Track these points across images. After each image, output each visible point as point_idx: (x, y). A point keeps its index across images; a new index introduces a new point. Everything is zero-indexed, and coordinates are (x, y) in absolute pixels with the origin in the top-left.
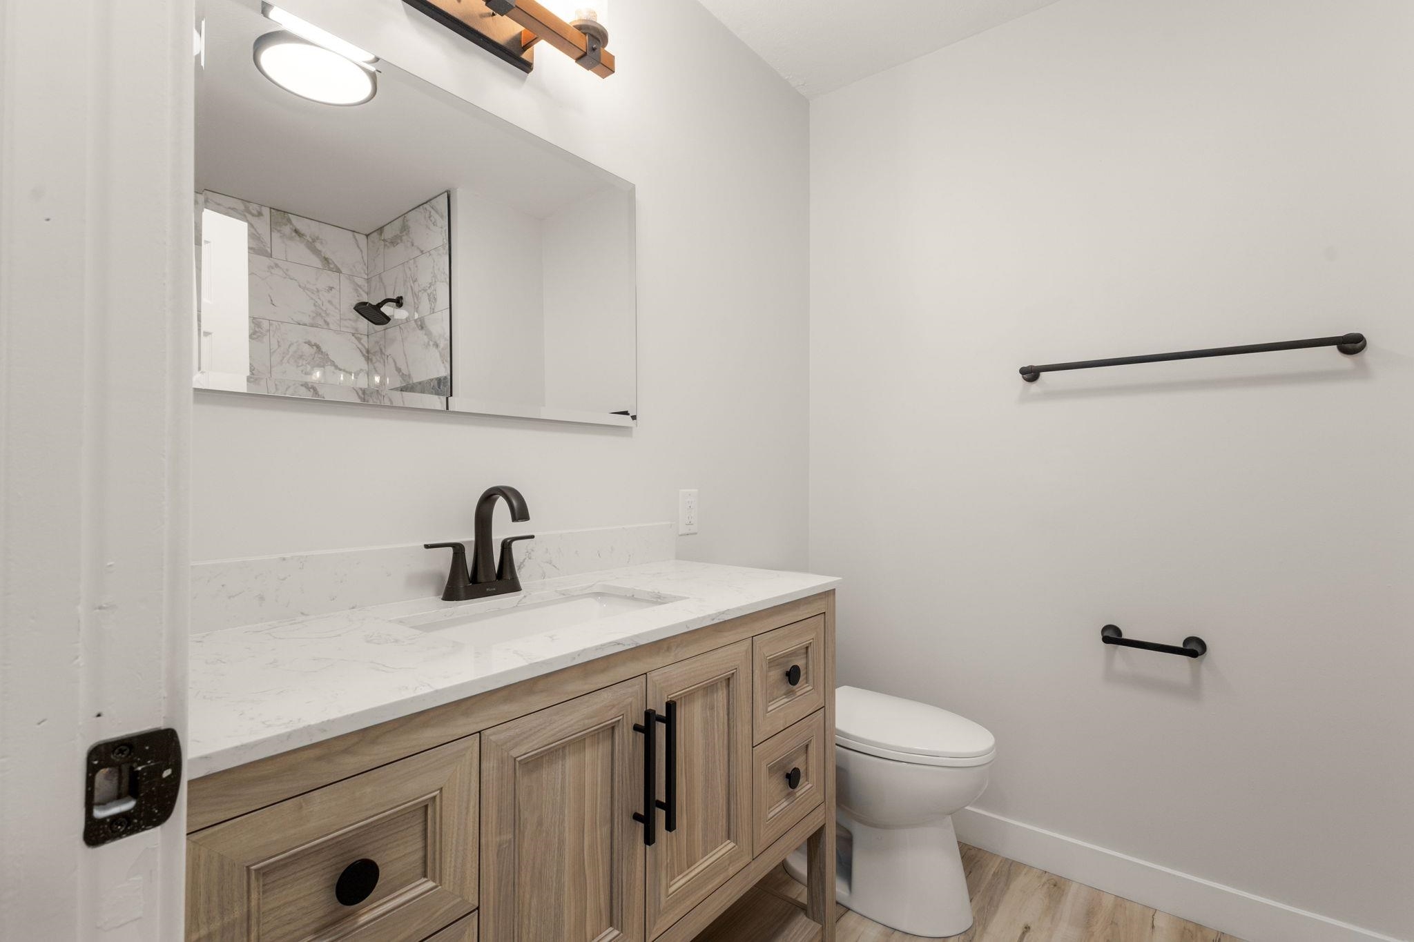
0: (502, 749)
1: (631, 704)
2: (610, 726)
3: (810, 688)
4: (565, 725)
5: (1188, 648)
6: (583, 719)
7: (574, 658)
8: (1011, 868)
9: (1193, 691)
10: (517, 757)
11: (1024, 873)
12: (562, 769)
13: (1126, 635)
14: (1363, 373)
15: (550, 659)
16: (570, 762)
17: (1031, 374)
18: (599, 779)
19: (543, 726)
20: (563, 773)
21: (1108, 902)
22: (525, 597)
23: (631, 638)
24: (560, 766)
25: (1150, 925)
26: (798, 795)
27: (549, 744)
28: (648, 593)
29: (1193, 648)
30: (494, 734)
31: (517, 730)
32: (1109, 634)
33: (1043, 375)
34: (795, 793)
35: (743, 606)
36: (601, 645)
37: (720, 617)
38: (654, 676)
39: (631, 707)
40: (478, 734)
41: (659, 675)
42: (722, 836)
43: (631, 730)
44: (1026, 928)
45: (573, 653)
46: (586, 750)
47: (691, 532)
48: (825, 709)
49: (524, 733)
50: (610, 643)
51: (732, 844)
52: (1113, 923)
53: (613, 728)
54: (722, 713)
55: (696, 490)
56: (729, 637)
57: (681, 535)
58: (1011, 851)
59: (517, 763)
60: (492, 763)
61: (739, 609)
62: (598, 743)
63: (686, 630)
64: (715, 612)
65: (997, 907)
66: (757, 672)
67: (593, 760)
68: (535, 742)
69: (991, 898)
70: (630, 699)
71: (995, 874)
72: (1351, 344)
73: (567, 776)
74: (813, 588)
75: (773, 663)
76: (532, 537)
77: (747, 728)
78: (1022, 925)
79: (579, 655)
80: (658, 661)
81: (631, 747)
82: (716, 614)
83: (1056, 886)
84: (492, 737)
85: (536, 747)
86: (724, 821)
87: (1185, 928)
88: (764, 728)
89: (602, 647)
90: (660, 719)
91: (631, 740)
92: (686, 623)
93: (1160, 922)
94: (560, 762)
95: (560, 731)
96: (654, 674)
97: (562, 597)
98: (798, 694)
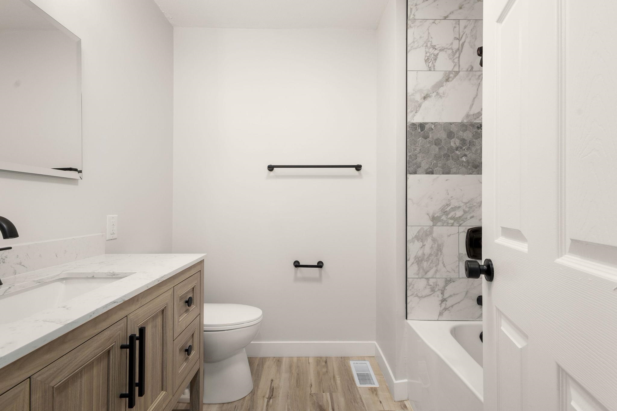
0: (45, 384)
1: (119, 334)
2: (107, 351)
3: (195, 306)
4: (84, 357)
5: (319, 265)
6: (94, 351)
7: (91, 316)
8: (263, 360)
9: (319, 280)
10: (55, 386)
11: (267, 360)
12: (80, 383)
13: (301, 263)
14: (360, 176)
15: (75, 320)
16: (85, 378)
17: (271, 168)
18: (101, 382)
19: (70, 362)
20: (81, 385)
21: (295, 360)
22: (10, 288)
23: (121, 298)
24: (79, 382)
25: (308, 363)
26: (190, 358)
27: (74, 372)
28: (105, 273)
29: (320, 265)
30: (40, 375)
31: (55, 369)
32: (297, 264)
33: (275, 169)
34: (189, 357)
35: (171, 272)
36: (106, 305)
37: (161, 280)
38: (131, 317)
39: (119, 336)
40: (29, 379)
41: (133, 316)
42: (159, 390)
43: (119, 349)
44: (272, 381)
45: (90, 313)
46: (94, 368)
47: (113, 238)
48: (200, 315)
49: (59, 369)
50: (111, 303)
51: (165, 392)
52: (298, 367)
53: (109, 352)
54: (160, 328)
55: (117, 215)
56: (165, 288)
57: (108, 240)
58: (262, 354)
59: (55, 389)
60: (38, 395)
61: (169, 274)
62: (101, 363)
63: (148, 288)
64: (159, 277)
65: (261, 377)
66: (175, 304)
67: (98, 372)
68: (67, 372)
69: (258, 375)
70: (119, 332)
71: (258, 365)
72: (358, 168)
73: (83, 388)
74: (197, 260)
75: (181, 298)
76: (10, 248)
77: (172, 331)
78: (270, 380)
79: (94, 313)
80: (133, 308)
81: (119, 359)
82: (160, 278)
83: (278, 361)
84: (38, 378)
85: (66, 375)
86: (160, 383)
87: (317, 360)
88: (178, 330)
89: (106, 306)
90: (137, 339)
91: (119, 354)
92: (147, 285)
93: (311, 360)
94: (79, 380)
95: (81, 362)
96: (130, 315)
97: (38, 284)
98: (190, 310)
